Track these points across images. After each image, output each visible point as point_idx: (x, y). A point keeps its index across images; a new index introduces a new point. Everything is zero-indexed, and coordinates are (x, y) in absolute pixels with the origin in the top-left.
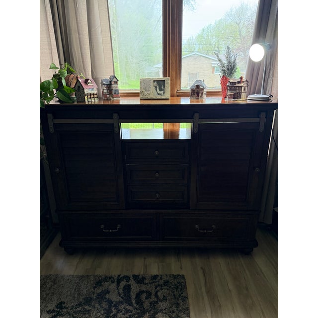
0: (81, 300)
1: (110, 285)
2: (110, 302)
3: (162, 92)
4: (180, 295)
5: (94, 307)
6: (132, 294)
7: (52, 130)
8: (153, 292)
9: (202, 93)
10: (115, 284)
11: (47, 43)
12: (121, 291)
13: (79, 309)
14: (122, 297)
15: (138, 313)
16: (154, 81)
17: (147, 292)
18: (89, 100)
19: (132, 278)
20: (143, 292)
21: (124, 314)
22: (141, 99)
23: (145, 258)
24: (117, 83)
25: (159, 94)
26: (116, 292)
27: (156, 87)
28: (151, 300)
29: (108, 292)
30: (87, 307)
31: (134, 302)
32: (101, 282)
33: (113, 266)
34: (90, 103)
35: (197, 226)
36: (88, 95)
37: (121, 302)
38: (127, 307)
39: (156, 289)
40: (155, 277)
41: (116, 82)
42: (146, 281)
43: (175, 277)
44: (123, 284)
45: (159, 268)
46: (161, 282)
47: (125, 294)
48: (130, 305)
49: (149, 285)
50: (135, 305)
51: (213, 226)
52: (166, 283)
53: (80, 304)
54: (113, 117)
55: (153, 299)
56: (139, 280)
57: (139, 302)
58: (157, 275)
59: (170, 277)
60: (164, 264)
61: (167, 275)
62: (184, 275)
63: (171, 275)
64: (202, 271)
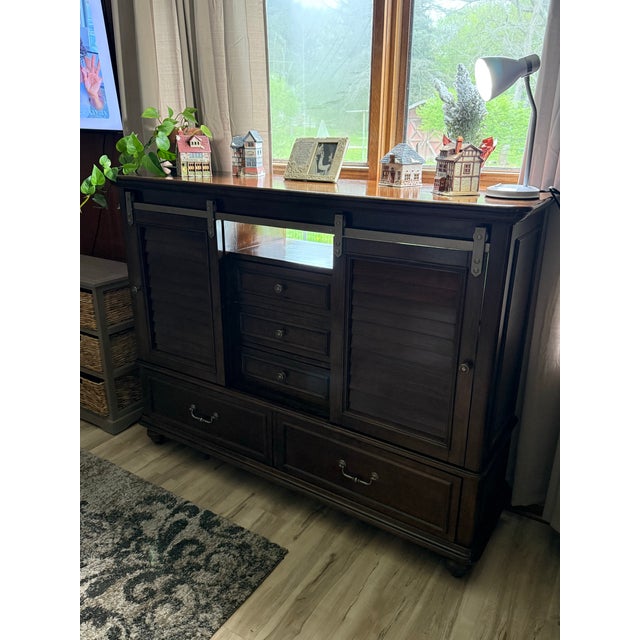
0: (107, 511)
1: (162, 509)
2: (140, 532)
3: (325, 168)
4: (243, 577)
5: (114, 528)
6: (178, 536)
7: (129, 220)
8: (210, 550)
9: (399, 173)
10: (169, 512)
11: (171, 73)
12: (168, 525)
13: (94, 521)
14: (160, 535)
15: (158, 568)
16: (320, 144)
17: (201, 545)
18: (191, 174)
19: (200, 514)
20: (195, 542)
22: (286, 179)
23: (253, 494)
24: (253, 145)
25: (319, 171)
26: (160, 524)
27: (319, 156)
28: (194, 560)
29: (149, 517)
30: (105, 524)
31: (169, 548)
32: (154, 500)
33: (197, 485)
34: (192, 180)
35: (342, 462)
36: (188, 164)
37: (151, 540)
38: (152, 551)
39: (219, 547)
40: (236, 530)
41: (251, 144)
42: (216, 529)
43: (267, 546)
44: (180, 516)
45: (259, 520)
47: (168, 533)
48: (159, 552)
49: (215, 537)
50: (166, 554)
51: (375, 475)
53: (102, 516)
54: (207, 207)
55: (200, 560)
56: (209, 521)
57: (176, 554)
58: (242, 529)
59: (259, 541)
60: (275, 518)
61: (255, 536)
62: (287, 552)
63: (264, 538)
64: (328, 560)
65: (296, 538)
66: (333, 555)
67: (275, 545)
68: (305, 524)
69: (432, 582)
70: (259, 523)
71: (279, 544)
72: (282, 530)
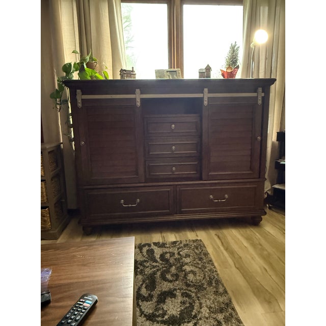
6: (155, 255)
7: (80, 105)
8: (176, 252)
12: (145, 254)
14: (147, 258)
15: (166, 267)
17: (170, 253)
19: (152, 244)
20: (166, 253)
21: (151, 269)
28: (175, 257)
31: (159, 260)
35: (211, 196)
37: (146, 261)
38: (153, 264)
39: (178, 250)
40: (174, 243)
42: (168, 246)
43: (194, 241)
44: (145, 249)
46: (182, 245)
47: (149, 256)
48: (156, 263)
49: (171, 248)
50: (160, 262)
52: (186, 245)
54: (136, 92)
55: (177, 256)
60: (181, 234)
65: (197, 236)
66: (216, 235)
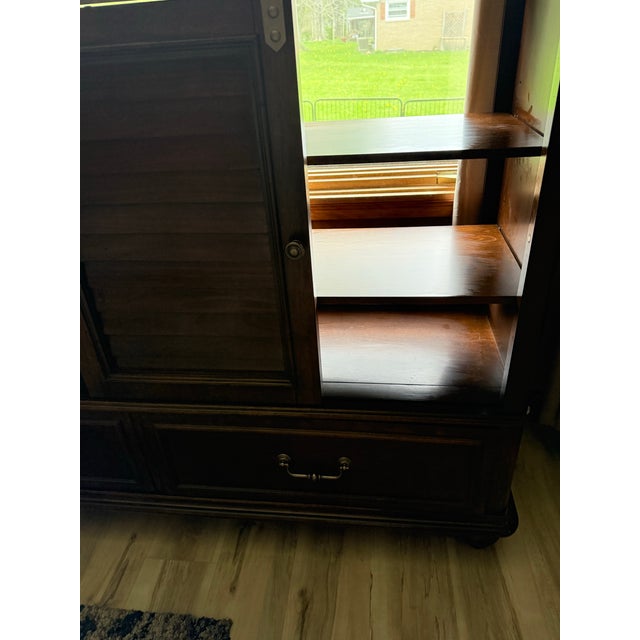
23: (134, 537)
35: (284, 456)
51: (344, 460)
58: (139, 614)
59: (177, 628)
60: (185, 565)
61: (166, 620)
62: (230, 623)
63: (184, 618)
64: (299, 607)
65: (233, 589)
66: (302, 593)
67: (207, 621)
68: (238, 556)
69: (454, 570)
70: (163, 588)
71: (211, 614)
72: (206, 583)
